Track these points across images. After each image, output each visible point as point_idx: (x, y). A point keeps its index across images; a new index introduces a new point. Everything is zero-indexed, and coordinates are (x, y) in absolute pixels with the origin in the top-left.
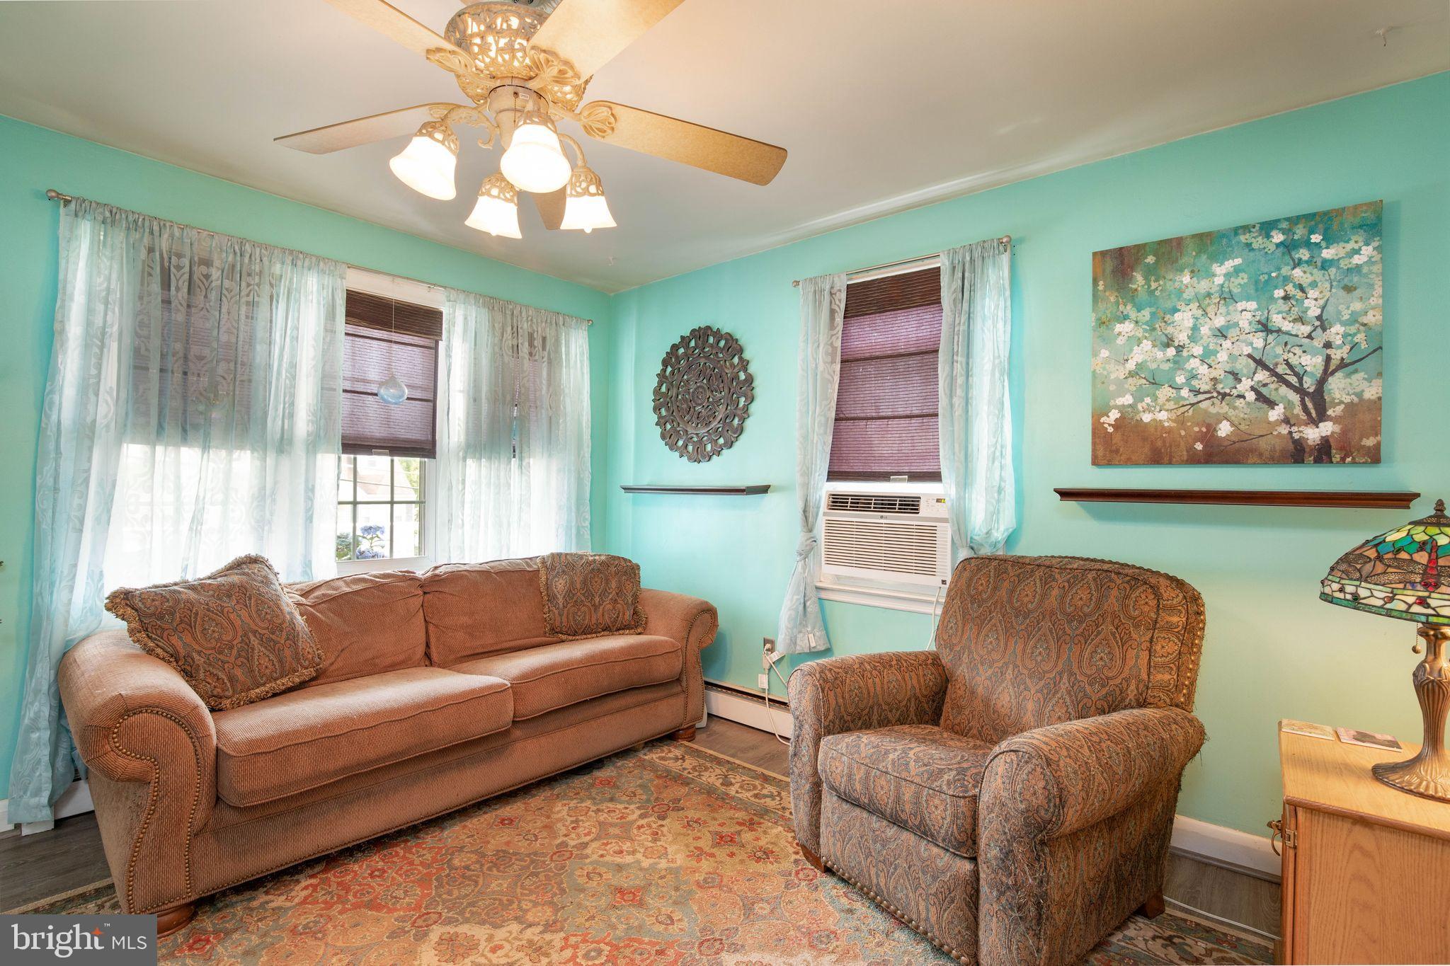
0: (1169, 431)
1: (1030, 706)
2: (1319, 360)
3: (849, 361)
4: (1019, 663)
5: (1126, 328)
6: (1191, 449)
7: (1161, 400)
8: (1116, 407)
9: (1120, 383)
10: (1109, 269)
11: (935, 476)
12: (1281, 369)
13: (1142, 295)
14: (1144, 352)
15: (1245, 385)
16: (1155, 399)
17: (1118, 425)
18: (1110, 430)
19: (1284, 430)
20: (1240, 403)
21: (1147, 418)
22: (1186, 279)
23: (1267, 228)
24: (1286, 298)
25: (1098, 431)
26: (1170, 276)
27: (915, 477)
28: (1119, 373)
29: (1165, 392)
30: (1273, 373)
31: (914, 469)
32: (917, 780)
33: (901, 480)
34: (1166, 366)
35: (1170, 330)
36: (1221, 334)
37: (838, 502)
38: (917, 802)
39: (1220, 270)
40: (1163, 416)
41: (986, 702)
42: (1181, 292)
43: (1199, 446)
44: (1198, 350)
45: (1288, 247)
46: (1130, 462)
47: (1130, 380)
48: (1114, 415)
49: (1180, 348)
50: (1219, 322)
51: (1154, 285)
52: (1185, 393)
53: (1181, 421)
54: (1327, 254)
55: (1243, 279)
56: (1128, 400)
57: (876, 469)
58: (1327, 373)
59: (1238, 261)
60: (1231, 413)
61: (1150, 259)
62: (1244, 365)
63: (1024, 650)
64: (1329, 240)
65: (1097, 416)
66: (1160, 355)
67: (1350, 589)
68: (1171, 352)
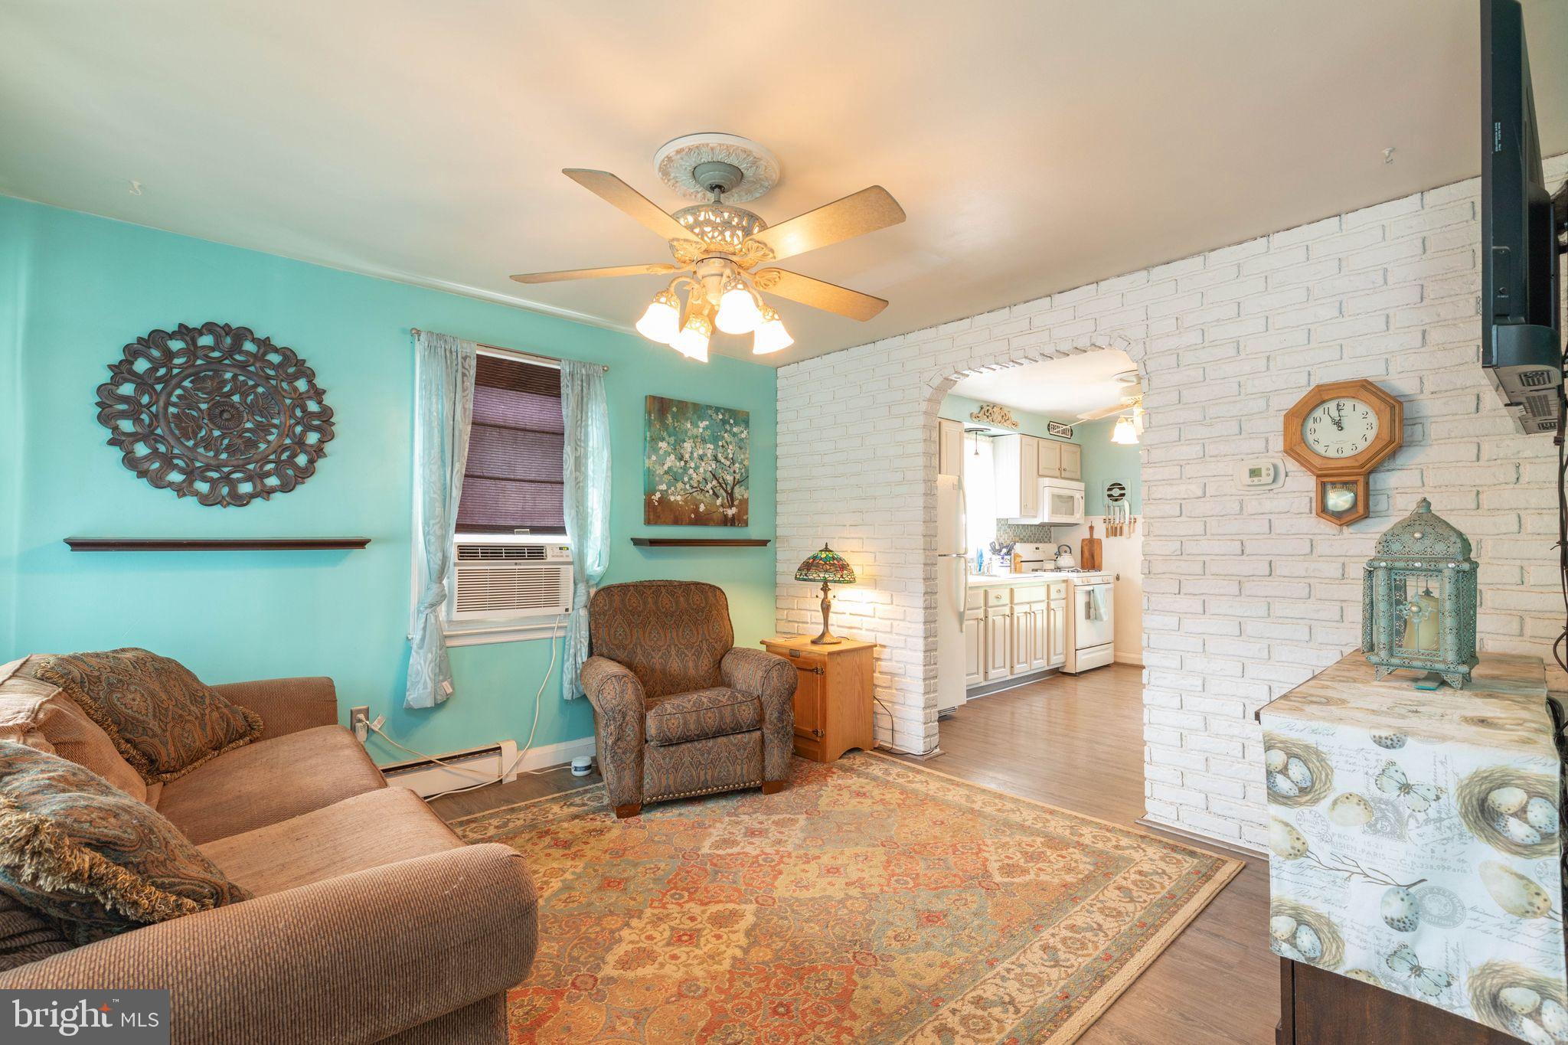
0: (681, 506)
1: (691, 664)
2: (732, 478)
3: (479, 425)
4: (677, 643)
5: (663, 445)
6: (690, 517)
7: (678, 489)
8: (659, 491)
9: (661, 477)
10: (656, 408)
11: (560, 530)
12: (721, 480)
13: (671, 429)
14: (671, 461)
15: (709, 486)
16: (676, 488)
17: (660, 501)
18: (656, 504)
19: (721, 510)
20: (707, 495)
21: (672, 498)
22: (689, 426)
23: (717, 410)
24: (723, 446)
25: (648, 503)
26: (683, 422)
27: (535, 530)
28: (660, 471)
29: (680, 485)
30: (719, 482)
31: (535, 524)
32: (730, 703)
33: (524, 533)
34: (680, 471)
35: (682, 451)
36: (701, 458)
37: (466, 552)
38: (734, 715)
39: (703, 424)
40: (679, 498)
41: (663, 672)
42: (686, 432)
43: (693, 516)
44: (693, 465)
45: (724, 422)
46: (665, 523)
47: (665, 476)
48: (658, 495)
49: (686, 462)
50: (701, 452)
51: (676, 425)
52: (688, 487)
53: (686, 501)
54: (735, 430)
55: (708, 433)
56: (664, 487)
57: (502, 522)
58: (734, 485)
59: (707, 423)
60: (704, 500)
61: (674, 409)
62: (709, 476)
63: (677, 635)
64: (736, 424)
65: (649, 494)
66: (678, 464)
67: (822, 575)
68: (682, 463)
